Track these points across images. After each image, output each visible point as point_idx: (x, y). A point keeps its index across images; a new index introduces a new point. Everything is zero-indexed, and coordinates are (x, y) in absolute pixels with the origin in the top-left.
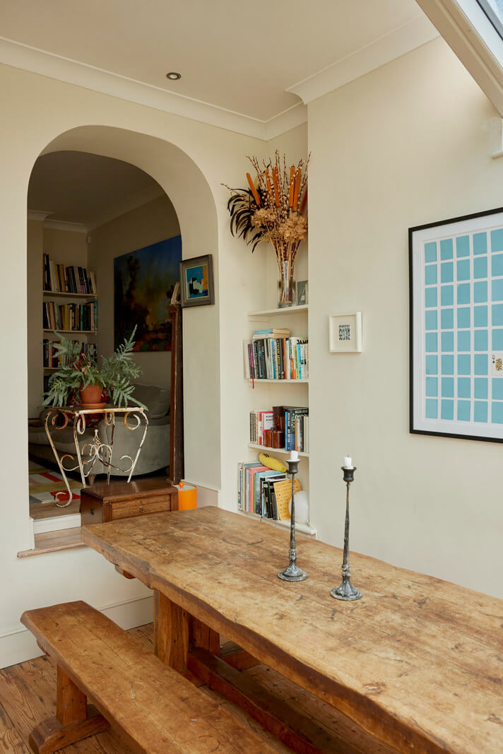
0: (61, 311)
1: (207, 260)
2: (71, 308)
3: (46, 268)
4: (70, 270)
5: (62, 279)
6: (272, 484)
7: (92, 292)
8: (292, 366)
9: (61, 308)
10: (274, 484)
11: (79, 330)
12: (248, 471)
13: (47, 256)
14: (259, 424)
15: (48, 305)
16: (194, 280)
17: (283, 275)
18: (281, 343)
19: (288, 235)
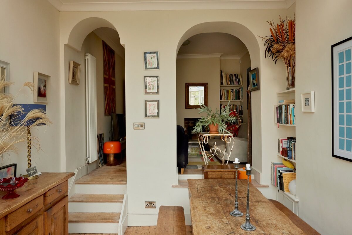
0: (227, 92)
1: (257, 70)
2: (232, 91)
3: (221, 76)
4: (231, 76)
5: (228, 80)
6: (282, 173)
7: (241, 84)
8: (290, 118)
9: (227, 91)
10: (283, 174)
11: (235, 100)
12: (274, 166)
13: (222, 71)
14: (281, 145)
15: (222, 91)
16: (254, 79)
17: (288, 74)
18: (287, 106)
19: (286, 55)
